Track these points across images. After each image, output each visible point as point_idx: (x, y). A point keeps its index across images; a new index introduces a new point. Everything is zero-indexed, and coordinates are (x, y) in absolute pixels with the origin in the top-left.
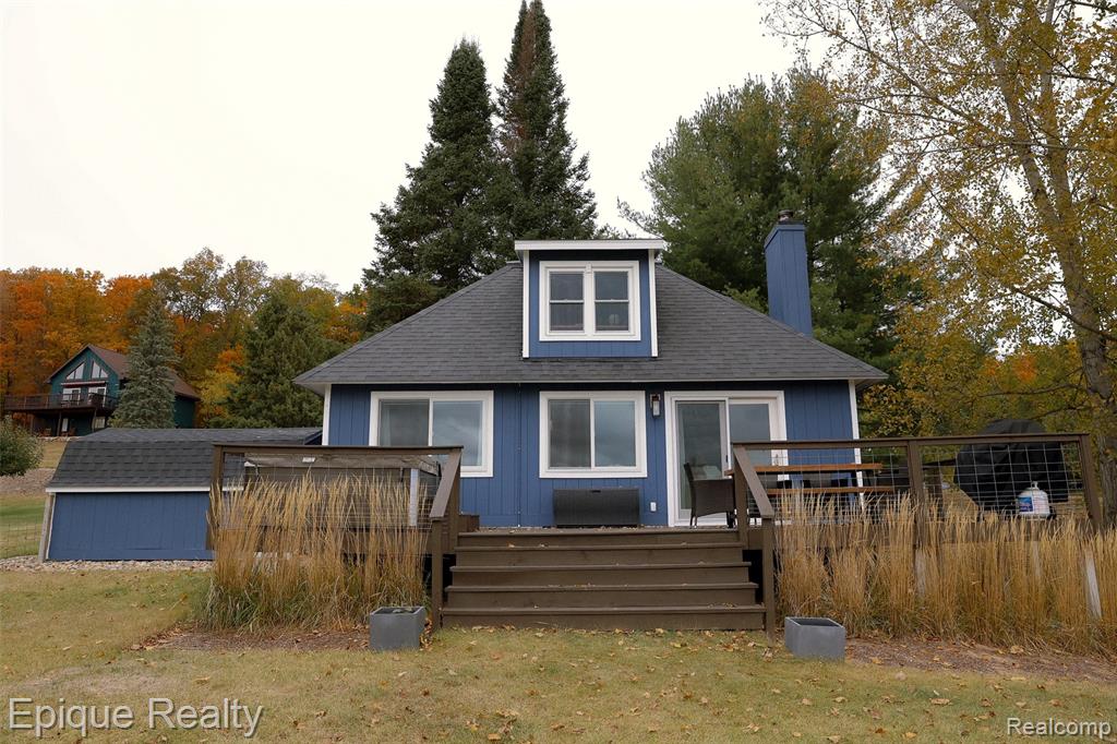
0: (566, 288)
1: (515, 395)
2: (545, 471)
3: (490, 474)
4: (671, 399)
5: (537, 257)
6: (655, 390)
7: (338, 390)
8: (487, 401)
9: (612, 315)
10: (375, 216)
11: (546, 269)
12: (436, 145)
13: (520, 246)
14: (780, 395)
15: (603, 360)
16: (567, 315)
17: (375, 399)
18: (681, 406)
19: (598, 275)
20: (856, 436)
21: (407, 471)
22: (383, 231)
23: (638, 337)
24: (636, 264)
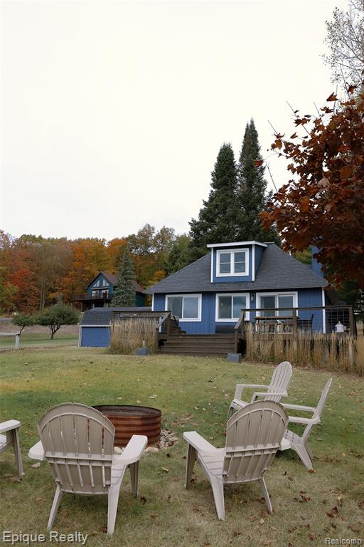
0: (225, 258)
1: (208, 295)
2: (217, 320)
3: (200, 320)
4: (258, 295)
5: (216, 249)
6: (253, 293)
7: (156, 295)
8: (200, 296)
9: (240, 267)
10: (190, 223)
11: (219, 253)
12: (214, 190)
13: (209, 246)
14: (296, 293)
15: (236, 283)
16: (225, 268)
17: (167, 296)
18: (262, 298)
19: (235, 254)
20: (324, 305)
21: (158, 318)
22: (192, 230)
23: (248, 275)
24: (248, 249)
